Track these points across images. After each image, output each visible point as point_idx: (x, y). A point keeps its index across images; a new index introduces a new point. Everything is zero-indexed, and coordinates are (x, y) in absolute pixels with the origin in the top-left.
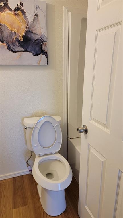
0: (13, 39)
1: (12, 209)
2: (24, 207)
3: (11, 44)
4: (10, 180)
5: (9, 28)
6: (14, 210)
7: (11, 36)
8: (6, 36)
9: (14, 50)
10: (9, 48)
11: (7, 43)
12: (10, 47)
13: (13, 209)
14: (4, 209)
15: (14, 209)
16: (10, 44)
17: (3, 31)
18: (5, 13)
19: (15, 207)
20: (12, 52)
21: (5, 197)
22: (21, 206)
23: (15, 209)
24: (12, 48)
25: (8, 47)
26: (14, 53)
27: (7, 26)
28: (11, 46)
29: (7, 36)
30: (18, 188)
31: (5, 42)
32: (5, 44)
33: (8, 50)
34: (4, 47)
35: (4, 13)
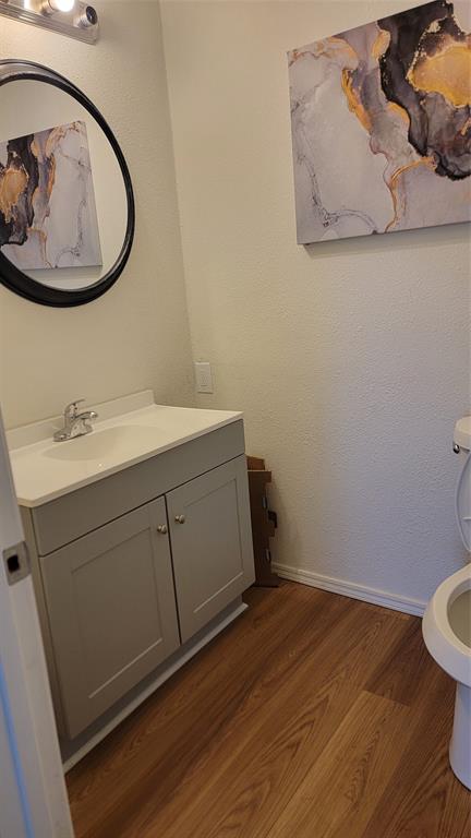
0: (460, 132)
1: (361, 688)
2: (398, 705)
3: (452, 152)
4: (405, 617)
5: (450, 99)
6: (365, 692)
7: (451, 126)
8: (438, 129)
9: (456, 173)
10: (442, 169)
11: (439, 155)
12: (444, 164)
13: (364, 689)
14: (343, 675)
15: (369, 690)
16: (446, 152)
17: (429, 115)
18: (443, 53)
19: (372, 688)
20: (450, 180)
21: (364, 649)
22: (390, 698)
23: (370, 694)
24: (450, 168)
25: (440, 164)
26: (456, 182)
27: (442, 96)
28: (450, 160)
29: (441, 130)
30: (413, 651)
31: (430, 151)
32: (431, 159)
33: (438, 177)
34: (426, 170)
35: (437, 55)
